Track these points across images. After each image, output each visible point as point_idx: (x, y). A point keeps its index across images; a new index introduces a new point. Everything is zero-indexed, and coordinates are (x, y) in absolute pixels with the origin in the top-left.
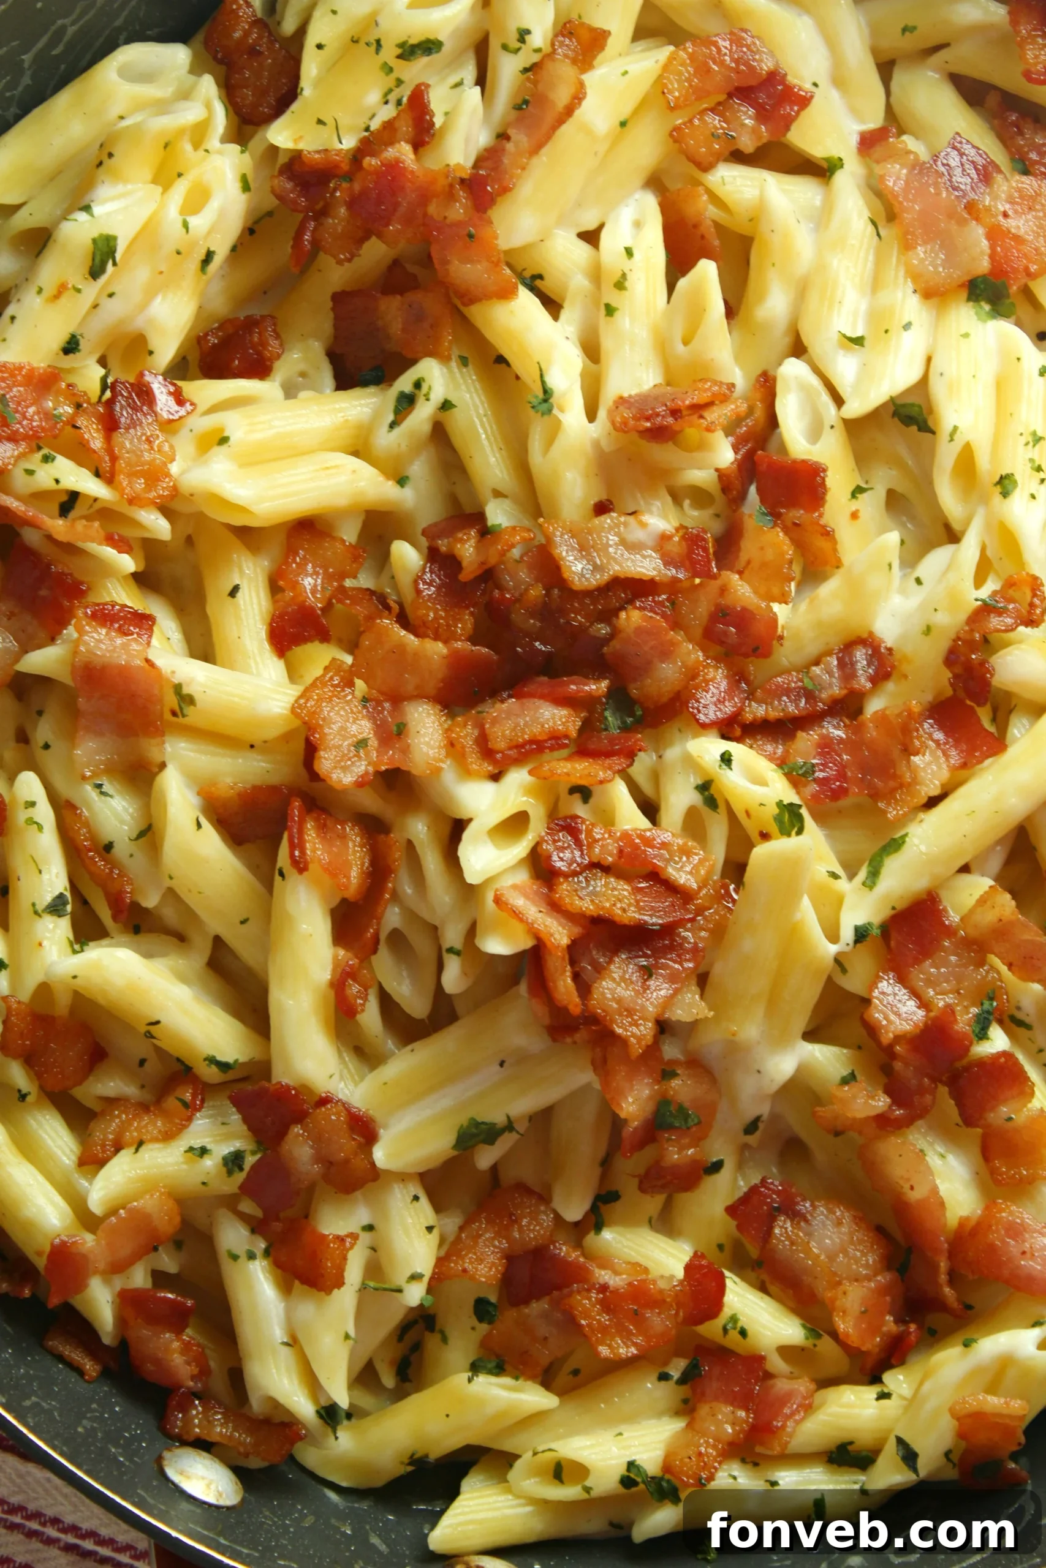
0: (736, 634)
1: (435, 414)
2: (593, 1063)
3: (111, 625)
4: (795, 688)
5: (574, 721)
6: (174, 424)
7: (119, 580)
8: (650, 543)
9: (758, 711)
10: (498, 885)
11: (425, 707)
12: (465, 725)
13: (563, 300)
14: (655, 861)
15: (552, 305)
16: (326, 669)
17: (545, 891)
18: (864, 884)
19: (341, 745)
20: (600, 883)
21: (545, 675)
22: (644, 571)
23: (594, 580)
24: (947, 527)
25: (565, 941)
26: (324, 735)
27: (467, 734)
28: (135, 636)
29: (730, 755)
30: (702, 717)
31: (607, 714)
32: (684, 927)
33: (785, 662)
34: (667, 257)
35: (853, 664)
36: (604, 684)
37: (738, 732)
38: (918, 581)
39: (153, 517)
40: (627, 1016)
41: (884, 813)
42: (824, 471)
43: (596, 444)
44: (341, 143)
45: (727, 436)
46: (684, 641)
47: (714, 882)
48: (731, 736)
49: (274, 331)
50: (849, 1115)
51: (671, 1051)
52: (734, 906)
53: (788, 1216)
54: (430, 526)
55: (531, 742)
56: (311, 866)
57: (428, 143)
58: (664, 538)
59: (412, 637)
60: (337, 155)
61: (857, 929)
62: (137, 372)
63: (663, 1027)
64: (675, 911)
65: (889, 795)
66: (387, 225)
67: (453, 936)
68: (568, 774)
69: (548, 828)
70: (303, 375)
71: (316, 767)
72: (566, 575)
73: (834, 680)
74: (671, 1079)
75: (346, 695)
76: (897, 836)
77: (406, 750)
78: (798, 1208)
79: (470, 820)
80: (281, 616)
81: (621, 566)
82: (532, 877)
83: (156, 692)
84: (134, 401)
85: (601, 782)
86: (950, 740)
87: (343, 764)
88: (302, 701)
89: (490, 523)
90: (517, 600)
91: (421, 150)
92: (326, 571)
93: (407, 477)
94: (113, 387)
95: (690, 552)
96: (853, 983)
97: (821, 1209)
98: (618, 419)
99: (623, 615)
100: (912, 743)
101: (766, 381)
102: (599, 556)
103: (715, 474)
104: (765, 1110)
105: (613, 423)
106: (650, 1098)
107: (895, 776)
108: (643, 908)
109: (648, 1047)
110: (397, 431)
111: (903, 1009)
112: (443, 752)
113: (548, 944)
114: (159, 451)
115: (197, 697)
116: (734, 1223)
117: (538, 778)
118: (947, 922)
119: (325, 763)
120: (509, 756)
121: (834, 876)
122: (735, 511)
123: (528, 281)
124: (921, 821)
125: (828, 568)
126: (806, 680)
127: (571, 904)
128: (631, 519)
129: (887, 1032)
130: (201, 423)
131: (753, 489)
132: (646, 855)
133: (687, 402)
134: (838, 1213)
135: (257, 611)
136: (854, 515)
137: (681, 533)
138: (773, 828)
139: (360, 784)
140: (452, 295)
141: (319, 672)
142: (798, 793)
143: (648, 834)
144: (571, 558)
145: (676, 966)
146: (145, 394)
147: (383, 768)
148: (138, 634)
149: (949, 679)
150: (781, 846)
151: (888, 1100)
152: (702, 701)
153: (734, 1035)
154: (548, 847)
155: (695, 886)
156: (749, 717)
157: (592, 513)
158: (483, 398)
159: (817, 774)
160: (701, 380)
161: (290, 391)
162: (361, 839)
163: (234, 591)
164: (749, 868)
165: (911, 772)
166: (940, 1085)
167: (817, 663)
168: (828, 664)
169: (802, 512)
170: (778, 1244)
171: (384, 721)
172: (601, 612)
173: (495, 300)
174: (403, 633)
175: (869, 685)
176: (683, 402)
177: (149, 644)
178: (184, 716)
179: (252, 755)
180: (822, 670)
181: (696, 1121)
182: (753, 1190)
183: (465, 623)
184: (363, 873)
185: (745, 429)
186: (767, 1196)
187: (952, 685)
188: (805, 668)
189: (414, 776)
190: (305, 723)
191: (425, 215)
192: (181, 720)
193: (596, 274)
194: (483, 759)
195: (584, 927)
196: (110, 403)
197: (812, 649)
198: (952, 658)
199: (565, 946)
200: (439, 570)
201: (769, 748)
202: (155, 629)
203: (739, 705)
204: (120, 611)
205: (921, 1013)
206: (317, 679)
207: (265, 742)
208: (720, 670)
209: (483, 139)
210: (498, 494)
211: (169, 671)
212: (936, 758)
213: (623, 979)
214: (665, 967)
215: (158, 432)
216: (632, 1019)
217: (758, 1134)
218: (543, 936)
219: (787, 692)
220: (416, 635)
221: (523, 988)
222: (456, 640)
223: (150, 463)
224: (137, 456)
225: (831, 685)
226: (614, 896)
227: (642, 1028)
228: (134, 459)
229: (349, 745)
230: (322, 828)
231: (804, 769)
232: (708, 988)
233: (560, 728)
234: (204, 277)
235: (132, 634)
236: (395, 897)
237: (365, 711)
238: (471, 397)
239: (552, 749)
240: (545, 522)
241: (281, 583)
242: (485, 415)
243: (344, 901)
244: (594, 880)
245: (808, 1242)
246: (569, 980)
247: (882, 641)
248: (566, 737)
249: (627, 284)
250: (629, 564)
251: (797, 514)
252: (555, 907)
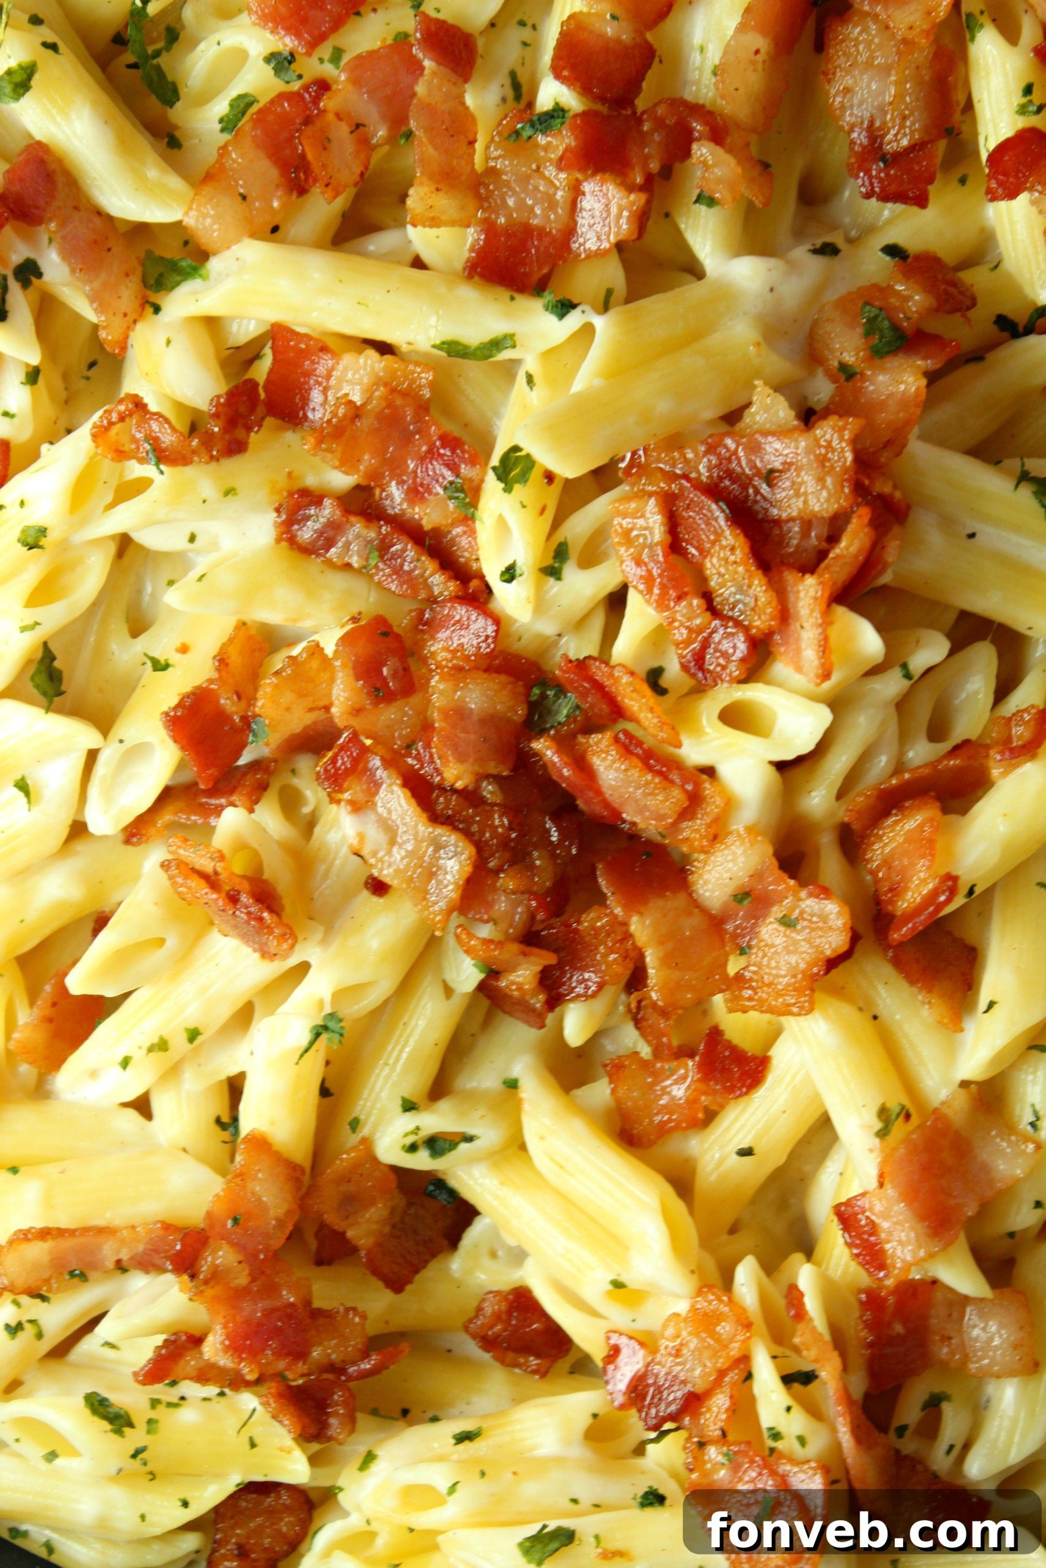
0: (385, 665)
1: (426, 1108)
2: (898, 455)
3: (876, 1244)
4: (389, 567)
5: (597, 744)
6: (642, 1339)
7: (827, 1269)
8: (373, 817)
9: (440, 583)
10: (811, 687)
11: (701, 892)
12: (687, 839)
13: (221, 1082)
14: (661, 559)
15: (235, 1088)
16: (745, 1011)
17: (777, 637)
18: (514, 346)
19: (804, 940)
20: (725, 591)
21: (577, 806)
22: (403, 802)
23: (451, 838)
24: (120, 554)
25: (810, 581)
26: (810, 965)
27: (693, 831)
28: (867, 1214)
29: (503, 574)
30: (491, 630)
31: (562, 718)
32: (698, 478)
33: (373, 596)
34: (100, 1023)
35: (320, 533)
36: (538, 745)
37: (474, 584)
38: (192, 538)
39: (744, 1290)
40: (829, 460)
41: (432, 385)
42: (166, 714)
43: (325, 942)
44: (254, 1410)
45: (215, 827)
46: (434, 707)
47: (632, 485)
48: (483, 587)
49: (476, 1316)
50: (739, 170)
51: (822, 390)
52: (639, 450)
53: (881, 144)
54: (531, 1026)
55: (650, 769)
56: (943, 872)
57: (186, 1333)
58: (357, 808)
59: (648, 960)
60: (269, 1405)
61: (561, 316)
62: (622, 1413)
63: (808, 417)
64: (692, 500)
65: (410, 394)
66: (292, 1305)
67: (892, 685)
68: (651, 710)
69: (716, 685)
70: (493, 1255)
71: (845, 947)
72: (469, 869)
73: (351, 537)
74: (850, 366)
75: (754, 972)
76: (444, 354)
77: (758, 876)
78: (865, 142)
79: (771, 763)
80: (731, 1090)
81: (416, 826)
82: (774, 660)
83: (902, 1151)
84: (653, 1398)
85: (632, 674)
86: (312, 382)
87: (821, 924)
88: (795, 1010)
89: (481, 976)
90: (530, 892)
91: (197, 1334)
92: (654, 1084)
93: (505, 1083)
94: (656, 1428)
95: (348, 772)
96: (613, 274)
97: (848, 119)
98: (285, 946)
99: (459, 785)
100: (345, 415)
101: (133, 835)
102: (425, 852)
103: (257, 807)
104: (801, 253)
105: (292, 946)
106: (884, 370)
107: (389, 405)
108: (715, 532)
109: (841, 416)
110: (471, 1131)
111: (598, 207)
112: (730, 840)
113: (827, 594)
114: (678, 1336)
115: (874, 1109)
116: (930, 188)
117: (677, 734)
118: (483, 237)
119: (835, 941)
120: (682, 777)
121: (530, 380)
122: (275, 761)
123: (231, 1129)
124: (409, 343)
125: (253, 632)
126: (373, 562)
127: (769, 603)
128: (365, 852)
129: (633, 204)
130: (618, 1316)
131: (241, 762)
132: (663, 571)
133: (215, 896)
134: (838, 99)
135: (747, 1115)
136: (184, 649)
137: (339, 796)
138: (536, 475)
139: (825, 892)
140: (304, 1190)
141: (753, 1015)
142: (482, 481)
143: (641, 587)
144: (449, 877)
145: (741, 453)
146: (638, 1391)
147: (792, 882)
148: (863, 1212)
149: (257, 432)
150: (546, 457)
151: (695, 147)
152: (475, 642)
153: (758, 344)
154: (734, 669)
155: (652, 502)
156: (452, 586)
157: (391, 892)
158: (373, 1079)
159: (451, 479)
160: (184, 899)
161: (519, 1256)
162: (873, 844)
163: (746, 1152)
164: (593, 467)
165: (372, 394)
166: (639, 111)
167: (348, 566)
168: (339, 556)
169: (222, 701)
170: (916, 130)
171: (746, 918)
172: (475, 806)
173: (274, 1148)
174: (651, 972)
175: (327, 502)
176: (217, 900)
177: (863, 1195)
178: (903, 1107)
179: (882, 1011)
180: (351, 557)
181: (868, 308)
182: (885, 198)
183: (591, 921)
184: (904, 817)
185: (193, 818)
186: (881, 181)
187: (260, 426)
188: (362, 572)
189: (774, 845)
190: (813, 990)
191: (254, 1280)
192: (909, 1105)
193: (172, 1073)
194: (704, 798)
195: (781, 572)
196: (672, 1417)
197: (340, 581)
198: (236, 448)
199: (815, 576)
200: (564, 984)
201: (464, 542)
202: (843, 1199)
203: (449, 605)
204: (856, 1246)
205: (588, 187)
206: (762, 1012)
207: (861, 1009)
208: (433, 649)
209: (139, 1282)
210: (448, 991)
211: (873, 1155)
212: (340, 381)
213: (797, 495)
214: (753, 466)
215: (663, 1351)
216: (827, 453)
217: (828, 239)
218: (824, 606)
219: (398, 571)
220: (641, 957)
221: (886, 578)
222: (616, 916)
223: (695, 1334)
224: (701, 1354)
225: (358, 536)
226: (727, 569)
227: (828, 437)
228: (706, 1354)
229: (798, 932)
230: (896, 890)
231: (456, 495)
232: (735, 406)
233: (613, 753)
234: (484, 1426)
235: (867, 1218)
236: (899, 767)
237: (753, 943)
238: (381, 1090)
239: (640, 744)
240: (438, 929)
241: (701, 1115)
242: (387, 1064)
243: (945, 811)
244: (727, 600)
245: (891, 104)
246: (843, 544)
247: (277, 525)
248: (616, 740)
249: (156, 1040)
250: (408, 819)
251: (227, 702)
252: (785, 615)
